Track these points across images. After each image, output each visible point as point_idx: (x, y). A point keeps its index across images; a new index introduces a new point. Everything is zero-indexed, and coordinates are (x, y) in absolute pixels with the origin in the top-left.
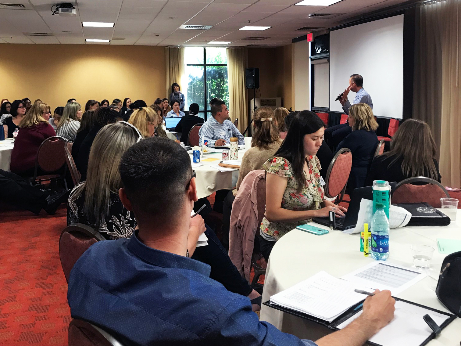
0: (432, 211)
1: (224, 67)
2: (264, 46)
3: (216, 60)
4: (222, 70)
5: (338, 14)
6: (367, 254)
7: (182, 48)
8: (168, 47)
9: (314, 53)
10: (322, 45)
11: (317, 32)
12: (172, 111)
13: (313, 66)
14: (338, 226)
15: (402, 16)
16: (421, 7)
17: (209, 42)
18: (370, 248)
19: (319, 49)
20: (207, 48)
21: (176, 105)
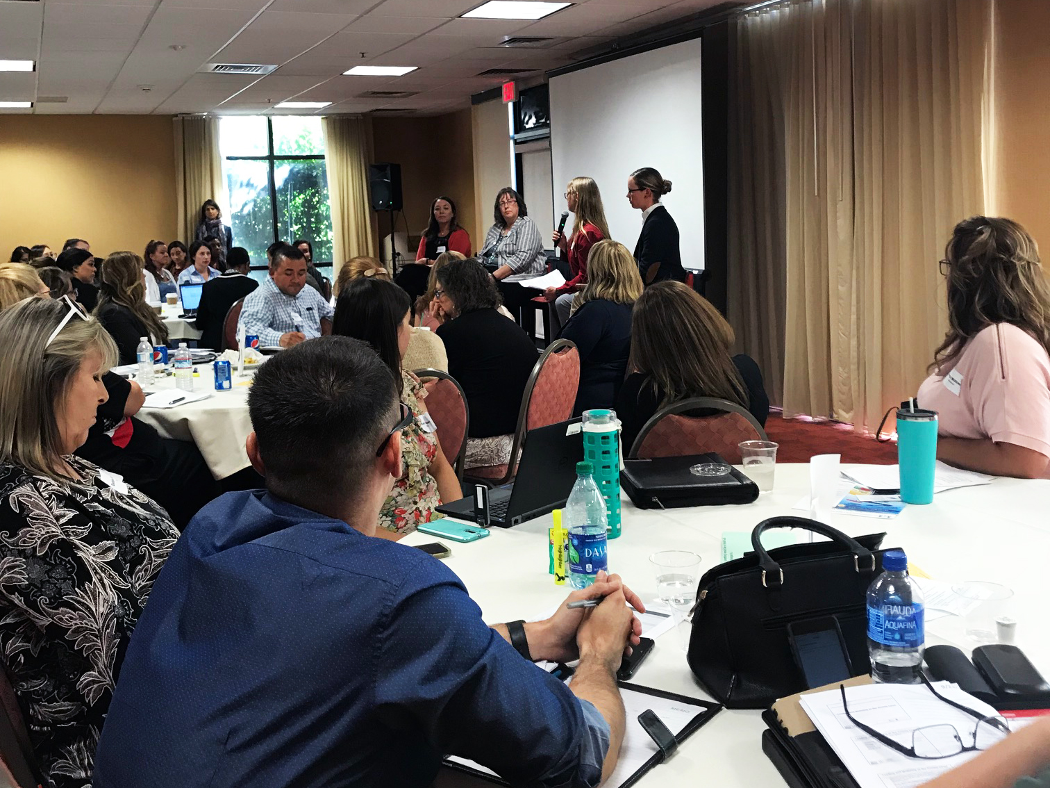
0: (723, 471)
1: (320, 161)
2: (409, 113)
3: (299, 146)
4: (315, 168)
5: (566, 38)
6: (561, 578)
7: (212, 120)
8: (180, 118)
9: (519, 127)
10: (538, 109)
11: (525, 79)
12: (192, 269)
13: (519, 158)
14: (495, 519)
15: (697, 42)
16: (740, 21)
17: (278, 103)
18: (566, 566)
19: (530, 118)
20: (273, 119)
21: (203, 253)
